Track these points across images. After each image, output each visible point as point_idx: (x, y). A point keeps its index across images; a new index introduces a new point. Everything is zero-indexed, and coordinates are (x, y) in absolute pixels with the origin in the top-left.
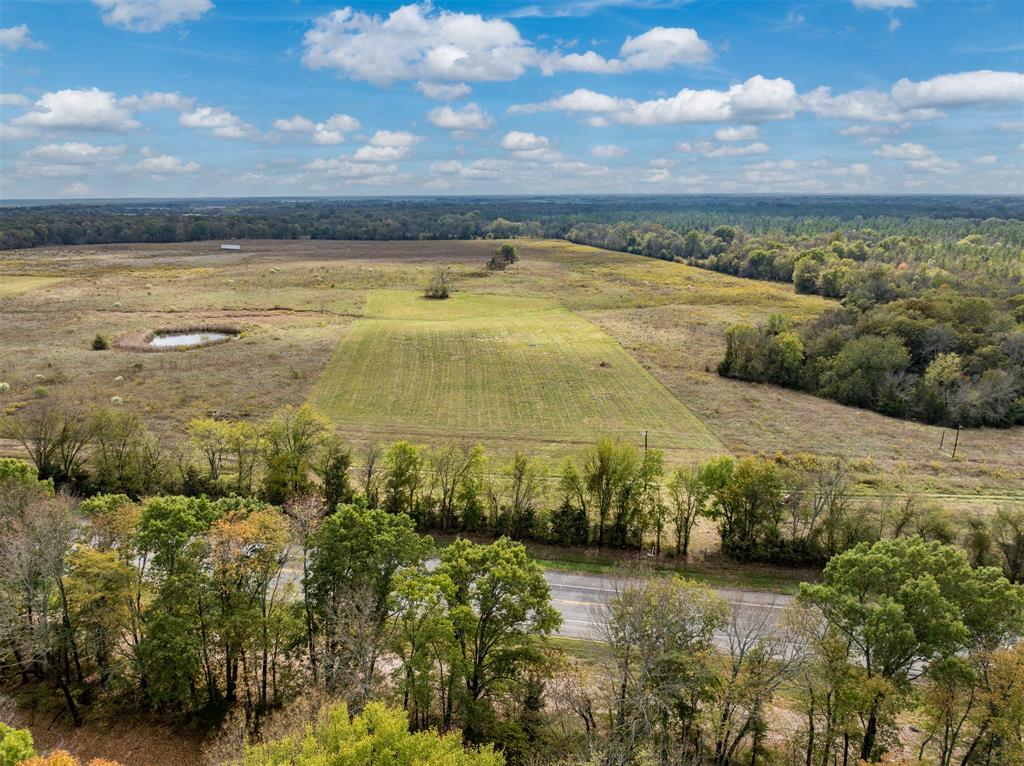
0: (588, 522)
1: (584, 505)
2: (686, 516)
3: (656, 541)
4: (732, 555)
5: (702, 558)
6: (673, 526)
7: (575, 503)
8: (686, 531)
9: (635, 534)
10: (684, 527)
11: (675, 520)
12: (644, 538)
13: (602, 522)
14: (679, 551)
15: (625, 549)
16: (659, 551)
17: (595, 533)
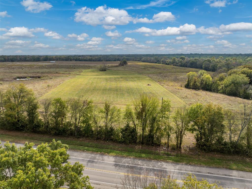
0: (137, 133)
1: (135, 126)
2: (181, 131)
3: (167, 142)
4: (201, 149)
5: (188, 150)
6: (175, 135)
7: (132, 125)
8: (181, 138)
9: (158, 139)
10: (180, 136)
11: (176, 133)
12: (162, 141)
13: (143, 133)
14: (177, 147)
15: (153, 145)
16: (168, 147)
17: (140, 138)
